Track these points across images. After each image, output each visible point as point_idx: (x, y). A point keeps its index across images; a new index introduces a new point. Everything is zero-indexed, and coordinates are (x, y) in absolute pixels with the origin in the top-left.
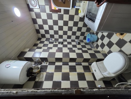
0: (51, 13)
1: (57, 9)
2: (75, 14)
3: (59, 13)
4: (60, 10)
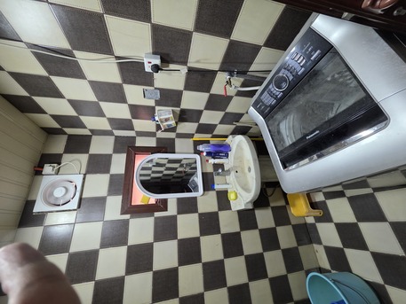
0: (127, 217)
1: (152, 201)
2: (220, 209)
3: (157, 214)
4: (165, 202)
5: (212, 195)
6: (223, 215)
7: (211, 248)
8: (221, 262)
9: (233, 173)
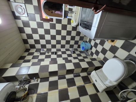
0: (42, 21)
1: (49, 18)
2: (68, 24)
3: (50, 22)
4: (52, 19)
5: (66, 20)
6: (68, 26)
7: (64, 33)
8: (66, 36)
9: (74, 13)
